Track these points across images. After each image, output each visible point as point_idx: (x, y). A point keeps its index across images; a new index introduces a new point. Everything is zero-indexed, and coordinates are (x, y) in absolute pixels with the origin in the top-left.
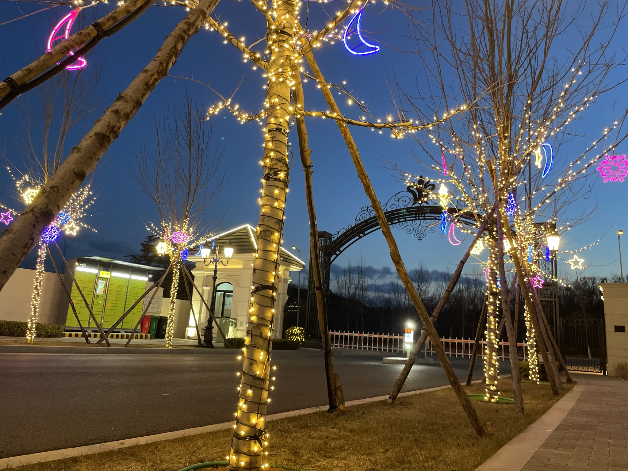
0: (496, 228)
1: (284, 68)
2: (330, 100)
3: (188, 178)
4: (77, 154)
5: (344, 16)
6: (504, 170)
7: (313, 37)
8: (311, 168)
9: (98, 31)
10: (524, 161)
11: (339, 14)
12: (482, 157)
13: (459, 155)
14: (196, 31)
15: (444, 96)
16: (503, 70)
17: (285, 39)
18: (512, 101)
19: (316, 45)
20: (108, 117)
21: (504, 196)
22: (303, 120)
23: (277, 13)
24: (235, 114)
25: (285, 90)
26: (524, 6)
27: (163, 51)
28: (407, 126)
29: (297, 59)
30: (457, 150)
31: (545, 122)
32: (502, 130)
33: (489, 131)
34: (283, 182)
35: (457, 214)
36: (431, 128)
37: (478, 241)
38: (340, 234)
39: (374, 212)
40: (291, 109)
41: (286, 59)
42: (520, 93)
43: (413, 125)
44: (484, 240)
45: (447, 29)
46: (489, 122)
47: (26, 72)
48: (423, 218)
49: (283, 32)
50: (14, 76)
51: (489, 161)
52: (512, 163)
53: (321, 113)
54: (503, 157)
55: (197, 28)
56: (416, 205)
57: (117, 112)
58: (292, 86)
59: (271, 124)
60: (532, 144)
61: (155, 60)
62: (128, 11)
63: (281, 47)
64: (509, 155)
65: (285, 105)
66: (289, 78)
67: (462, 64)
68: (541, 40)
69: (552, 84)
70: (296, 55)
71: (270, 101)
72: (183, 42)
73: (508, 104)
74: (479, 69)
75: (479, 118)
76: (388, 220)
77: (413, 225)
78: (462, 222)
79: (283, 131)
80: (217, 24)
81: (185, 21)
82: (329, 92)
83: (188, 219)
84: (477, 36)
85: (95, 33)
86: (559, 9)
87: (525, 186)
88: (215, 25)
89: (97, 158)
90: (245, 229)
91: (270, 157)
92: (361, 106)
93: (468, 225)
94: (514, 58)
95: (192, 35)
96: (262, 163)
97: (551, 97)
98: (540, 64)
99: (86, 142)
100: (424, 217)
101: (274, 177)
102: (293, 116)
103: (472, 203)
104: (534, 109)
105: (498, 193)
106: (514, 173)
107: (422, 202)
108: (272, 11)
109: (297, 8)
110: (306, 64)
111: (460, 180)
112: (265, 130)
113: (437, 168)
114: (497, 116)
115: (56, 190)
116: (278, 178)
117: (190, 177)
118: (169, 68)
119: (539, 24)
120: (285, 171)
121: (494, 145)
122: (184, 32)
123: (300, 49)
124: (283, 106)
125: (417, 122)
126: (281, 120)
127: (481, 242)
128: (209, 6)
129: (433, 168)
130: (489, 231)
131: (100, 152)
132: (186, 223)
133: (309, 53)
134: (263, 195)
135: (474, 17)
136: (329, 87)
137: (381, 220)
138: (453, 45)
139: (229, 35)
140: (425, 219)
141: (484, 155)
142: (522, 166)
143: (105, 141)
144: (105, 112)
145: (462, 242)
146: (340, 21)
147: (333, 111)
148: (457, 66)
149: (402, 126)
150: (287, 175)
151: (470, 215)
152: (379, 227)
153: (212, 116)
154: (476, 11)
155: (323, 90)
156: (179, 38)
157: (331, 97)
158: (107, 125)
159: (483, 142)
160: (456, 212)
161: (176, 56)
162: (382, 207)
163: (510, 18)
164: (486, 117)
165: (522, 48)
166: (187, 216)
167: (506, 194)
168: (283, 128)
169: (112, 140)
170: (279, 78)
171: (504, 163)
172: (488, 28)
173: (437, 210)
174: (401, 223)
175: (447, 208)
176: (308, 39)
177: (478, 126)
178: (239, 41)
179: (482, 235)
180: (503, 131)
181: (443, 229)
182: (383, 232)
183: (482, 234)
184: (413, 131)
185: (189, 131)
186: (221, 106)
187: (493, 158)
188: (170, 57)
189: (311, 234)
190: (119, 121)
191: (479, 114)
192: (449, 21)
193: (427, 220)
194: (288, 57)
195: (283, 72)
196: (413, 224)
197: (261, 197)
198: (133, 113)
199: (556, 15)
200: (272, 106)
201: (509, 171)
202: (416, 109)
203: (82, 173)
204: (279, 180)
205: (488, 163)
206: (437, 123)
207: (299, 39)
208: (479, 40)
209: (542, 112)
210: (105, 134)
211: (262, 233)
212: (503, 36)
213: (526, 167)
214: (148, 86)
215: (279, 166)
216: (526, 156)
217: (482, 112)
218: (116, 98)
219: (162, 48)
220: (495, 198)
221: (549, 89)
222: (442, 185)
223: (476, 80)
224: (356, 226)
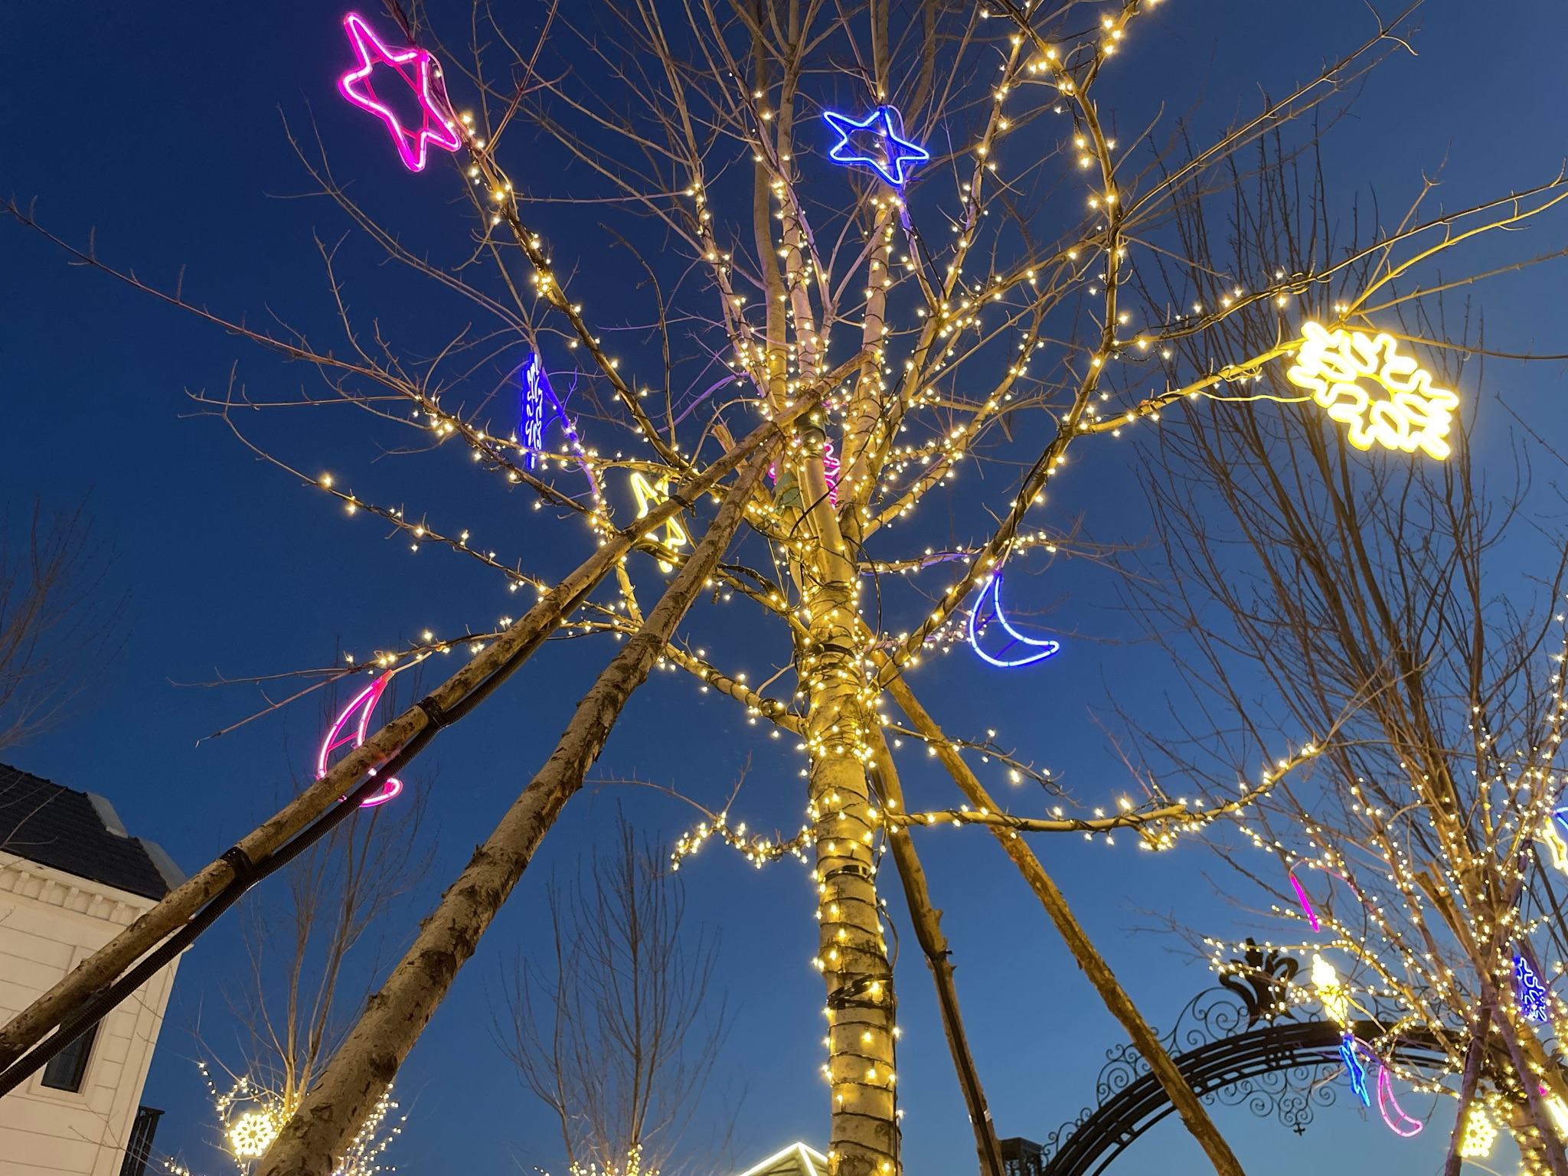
0: (1512, 1065)
1: (843, 722)
2: (964, 779)
3: (633, 1029)
4: (380, 1013)
5: (961, 594)
6: (1473, 893)
7: (899, 647)
8: (948, 957)
9: (430, 717)
10: (1521, 864)
11: (951, 591)
12: (1401, 866)
13: (1336, 869)
14: (641, 681)
15: (1247, 727)
16: (1378, 645)
17: (836, 661)
18: (1430, 714)
19: (912, 662)
20: (452, 906)
21: (1500, 967)
22: (906, 838)
23: (811, 610)
24: (738, 846)
25: (852, 772)
26: (1380, 500)
27: (572, 735)
28: (1174, 816)
29: (870, 699)
30: (1328, 856)
31: (1538, 751)
32: (1430, 789)
33: (1397, 795)
34: (881, 1008)
35: (1385, 1040)
36: (1239, 813)
37: (1472, 1115)
38: (1063, 1142)
39: (1143, 1060)
40: (872, 814)
41: (846, 702)
42: (1444, 692)
43: (1191, 813)
44: (1487, 1109)
45: (1209, 576)
46: (1389, 773)
47: (272, 830)
48: (1289, 1062)
49: (831, 648)
50: (245, 843)
51: (1425, 874)
52: (1488, 871)
53: (948, 815)
54: (1459, 860)
55: (643, 674)
56: (1259, 1026)
57: (471, 893)
58: (869, 760)
59: (830, 860)
60: (1526, 814)
61: (555, 758)
62: (495, 664)
63: (827, 679)
64: (1476, 852)
65: (857, 807)
66: (858, 743)
67: (1271, 647)
68: (1451, 565)
69: (1519, 657)
70: (868, 691)
71: (820, 804)
72: (615, 709)
73: (1422, 723)
74: (1318, 650)
75: (1357, 765)
76: (1192, 1081)
77: (1266, 1088)
78: (1406, 1059)
79: (861, 872)
80: (683, 654)
81: (616, 663)
82: (959, 761)
83: (639, 1147)
84: (1286, 580)
85: (424, 721)
86: (1469, 489)
87: (1551, 929)
88: (679, 658)
89: (424, 1016)
90: (794, 1157)
91: (837, 943)
92: (1044, 783)
93: (1426, 1066)
94: (1399, 615)
95: (632, 689)
96: (819, 964)
97: (1530, 688)
98: (1470, 617)
99: (399, 979)
100: (1292, 1057)
101: (856, 998)
102: (880, 831)
103: (1416, 1000)
104: (1495, 725)
105: (1481, 961)
106: (1506, 898)
107: (1274, 1017)
108: (800, 610)
109: (855, 594)
110: (893, 707)
111: (1363, 939)
112: (816, 875)
113: (1288, 912)
114: (1405, 756)
115: (326, 1115)
116: (867, 998)
117: (638, 1025)
118: (587, 770)
119: (1432, 530)
120: (882, 977)
121: (1422, 832)
122: (617, 686)
123: (873, 676)
124: (852, 811)
125: (1199, 803)
126: (854, 845)
127: (1482, 1113)
128: (666, 625)
129: (1275, 913)
130: (1494, 1078)
131: (433, 999)
132: (632, 1158)
133: (896, 680)
134: (833, 1052)
135: (1267, 541)
136: (956, 748)
137: (1170, 1084)
138: (1232, 606)
139: (710, 674)
140: (1295, 1064)
141: (1405, 862)
142: (1520, 876)
143: (444, 969)
144: (443, 897)
145: (1425, 1125)
146: (954, 604)
147: (976, 803)
148: (1259, 652)
149: (1158, 817)
150: (889, 988)
151: (1421, 1037)
152: (1168, 1105)
153: (686, 860)
154: (1267, 528)
155: (944, 759)
156: (606, 702)
157: (966, 771)
158: (449, 929)
159: (1390, 827)
160: (1380, 1034)
161: (601, 741)
162: (1162, 1045)
163: (1354, 530)
164: (1376, 764)
165: (1410, 589)
166: (636, 1137)
167: (1505, 963)
168: (861, 866)
169: (460, 962)
170: (834, 747)
171: (1466, 876)
172: (1307, 557)
173: (1322, 1033)
174: (1231, 1086)
175: (1351, 1024)
176: (888, 651)
177: (1364, 788)
178: (734, 682)
179: (1478, 1093)
180: (1435, 792)
181: (1357, 1091)
182: (1186, 1121)
183: (1478, 1091)
184: (1195, 826)
185: (630, 903)
186: (703, 831)
187: (1431, 865)
188: (588, 745)
189: (980, 1152)
190: (475, 913)
191: (1355, 756)
192: (1210, 561)
193: (1303, 1068)
194: (849, 699)
195: (842, 733)
196: (1266, 1084)
197: (830, 1061)
198: (508, 888)
199: (1467, 504)
200: (826, 815)
201: (1488, 895)
202: (1186, 767)
203: (390, 1060)
204: (869, 1004)
205: (1422, 879)
206: (1251, 797)
207: (868, 655)
208: (1294, 588)
209: (1519, 728)
210: (442, 950)
211: (846, 1169)
212: (1352, 571)
213: (1533, 876)
214: (541, 819)
215: (864, 965)
216: (1522, 848)
217: (1358, 749)
218: (471, 857)
219: (569, 729)
220: (1476, 976)
221: (1517, 670)
222: (1316, 958)
223: (1319, 677)
224: (1102, 1110)
